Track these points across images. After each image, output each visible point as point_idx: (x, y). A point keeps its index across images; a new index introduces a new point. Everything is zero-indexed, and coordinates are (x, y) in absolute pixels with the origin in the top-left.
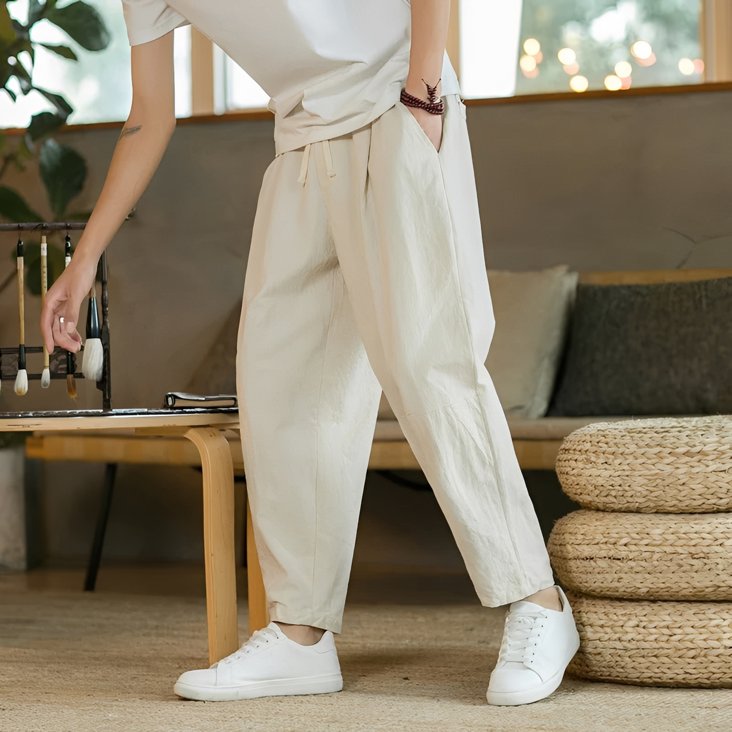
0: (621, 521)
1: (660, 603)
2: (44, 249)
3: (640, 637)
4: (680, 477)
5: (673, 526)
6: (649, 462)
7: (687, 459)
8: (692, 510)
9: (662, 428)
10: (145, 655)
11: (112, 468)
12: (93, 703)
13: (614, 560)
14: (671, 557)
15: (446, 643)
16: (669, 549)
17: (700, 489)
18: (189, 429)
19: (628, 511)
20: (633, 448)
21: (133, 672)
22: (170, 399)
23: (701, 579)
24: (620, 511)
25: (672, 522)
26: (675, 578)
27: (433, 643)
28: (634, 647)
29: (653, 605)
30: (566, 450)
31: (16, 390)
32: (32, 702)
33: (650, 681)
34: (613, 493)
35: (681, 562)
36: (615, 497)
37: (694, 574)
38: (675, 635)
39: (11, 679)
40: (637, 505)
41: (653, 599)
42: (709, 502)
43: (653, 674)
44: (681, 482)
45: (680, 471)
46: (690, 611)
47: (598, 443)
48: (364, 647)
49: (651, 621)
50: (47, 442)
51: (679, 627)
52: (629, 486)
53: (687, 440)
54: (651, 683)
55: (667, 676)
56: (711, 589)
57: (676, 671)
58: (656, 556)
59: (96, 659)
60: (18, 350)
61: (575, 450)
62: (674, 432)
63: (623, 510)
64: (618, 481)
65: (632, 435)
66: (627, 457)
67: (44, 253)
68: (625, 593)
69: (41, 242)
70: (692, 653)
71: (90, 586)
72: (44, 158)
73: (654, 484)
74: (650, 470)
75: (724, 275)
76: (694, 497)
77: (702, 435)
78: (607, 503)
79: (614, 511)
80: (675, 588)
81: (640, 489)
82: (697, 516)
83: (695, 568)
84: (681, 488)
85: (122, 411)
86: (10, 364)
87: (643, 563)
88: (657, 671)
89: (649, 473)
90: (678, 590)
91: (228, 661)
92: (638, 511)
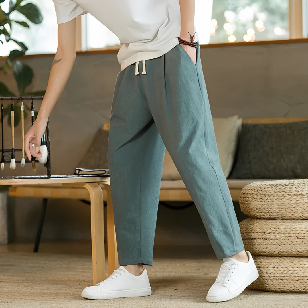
0: (267, 223)
1: (283, 257)
2: (22, 108)
3: (275, 272)
4: (292, 205)
5: (289, 225)
6: (280, 198)
7: (295, 197)
8: (297, 219)
9: (285, 184)
10: (63, 279)
11: (45, 200)
12: (45, 299)
13: (264, 240)
14: (289, 238)
15: (190, 274)
16: (288, 235)
17: (301, 210)
18: (86, 184)
19: (270, 219)
20: (273, 192)
21: (59, 286)
22: (77, 171)
23: (301, 247)
24: (267, 219)
25: (289, 224)
26: (290, 247)
27: (185, 274)
28: (272, 276)
29: (280, 258)
30: (244, 193)
31: (10, 167)
32: (19, 299)
33: (279, 290)
34: (264, 211)
35: (293, 240)
36: (265, 213)
37: (298, 245)
38: (290, 271)
39: (8, 289)
40: (274, 216)
41: (280, 256)
42: (304, 215)
43: (280, 287)
44: (293, 207)
45: (292, 202)
46: (296, 261)
47: (258, 190)
48: (156, 276)
49: (280, 265)
50: (18, 189)
51: (292, 268)
52: (271, 208)
53: (295, 189)
54: (280, 291)
55: (287, 288)
56: (305, 252)
57: (290, 286)
58: (282, 238)
59: (43, 281)
60: (11, 151)
61: (247, 193)
62: (290, 186)
63: (268, 218)
64: (266, 206)
65: (272, 187)
66: (270, 196)
67: (22, 109)
68: (269, 253)
69: (21, 105)
70: (297, 278)
71: (36, 250)
72: (15, 69)
73: (282, 208)
74: (280, 202)
75: (304, 120)
76: (298, 213)
77: (302, 187)
78: (261, 216)
79: (264, 219)
80: (290, 251)
81: (275, 210)
82: (299, 221)
83: (299, 243)
84: (293, 209)
85: (56, 176)
86: (8, 157)
87: (277, 241)
88: (282, 286)
89: (279, 203)
90: (291, 252)
91: (104, 282)
92: (274, 219)
